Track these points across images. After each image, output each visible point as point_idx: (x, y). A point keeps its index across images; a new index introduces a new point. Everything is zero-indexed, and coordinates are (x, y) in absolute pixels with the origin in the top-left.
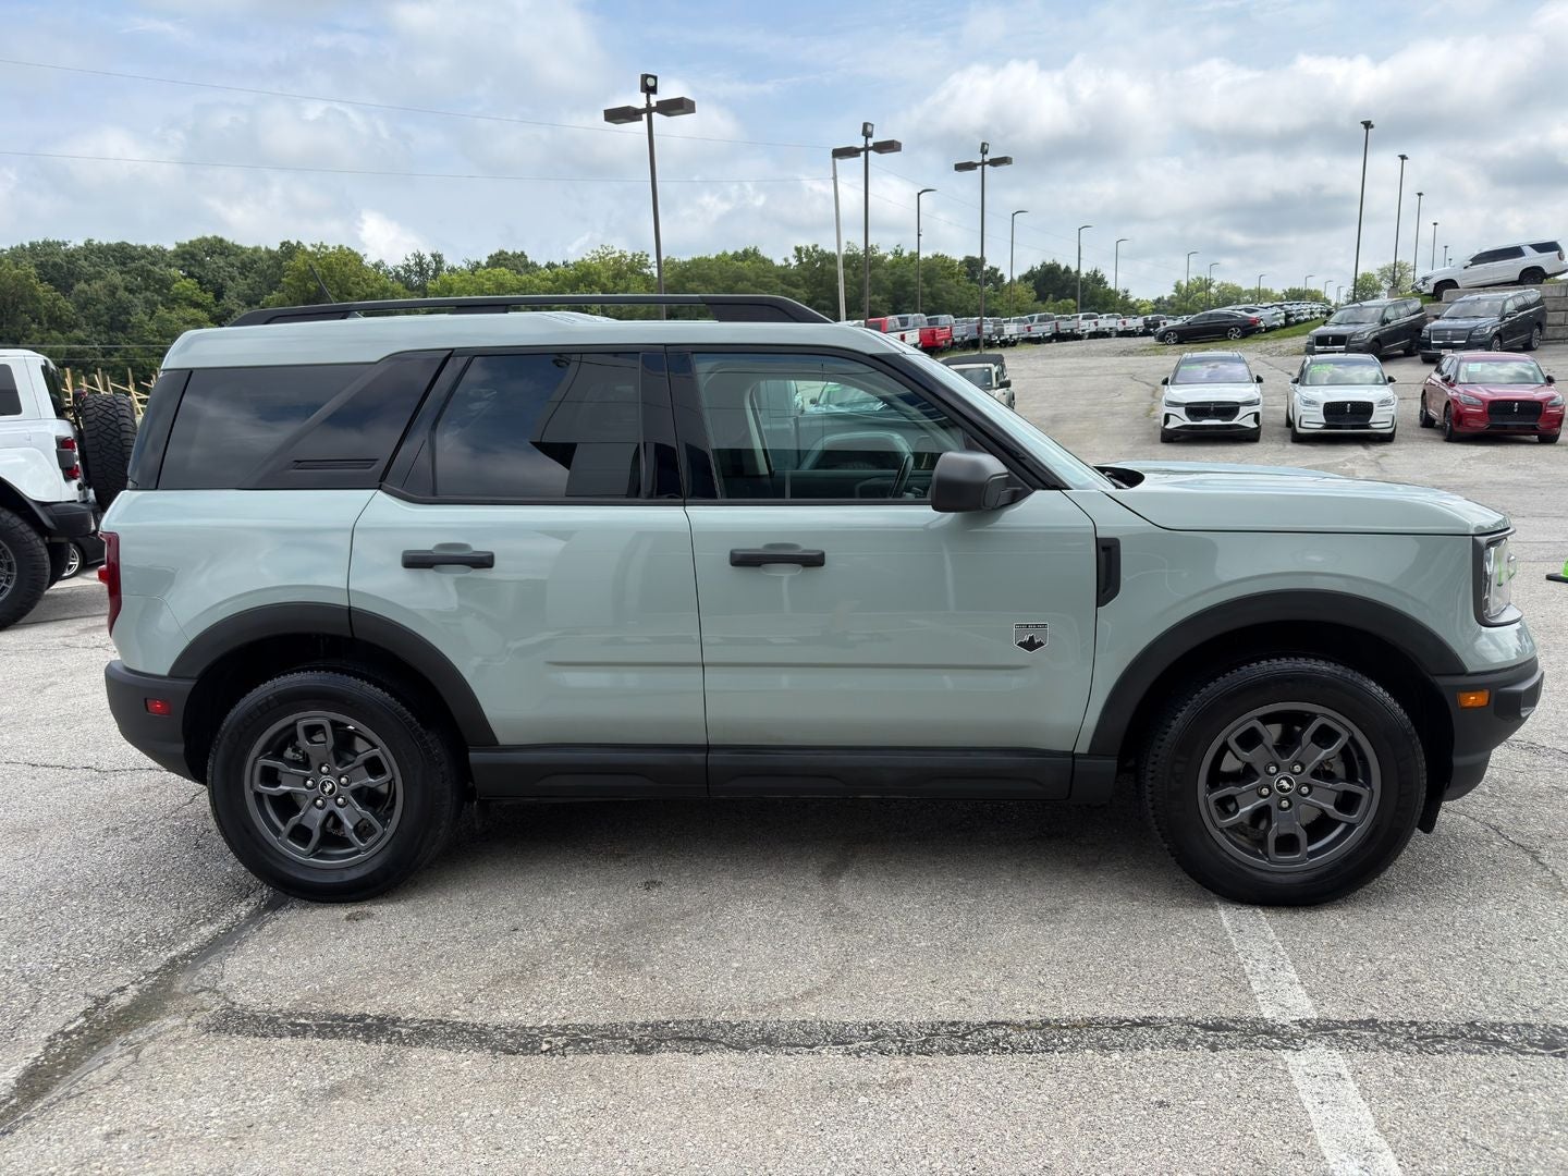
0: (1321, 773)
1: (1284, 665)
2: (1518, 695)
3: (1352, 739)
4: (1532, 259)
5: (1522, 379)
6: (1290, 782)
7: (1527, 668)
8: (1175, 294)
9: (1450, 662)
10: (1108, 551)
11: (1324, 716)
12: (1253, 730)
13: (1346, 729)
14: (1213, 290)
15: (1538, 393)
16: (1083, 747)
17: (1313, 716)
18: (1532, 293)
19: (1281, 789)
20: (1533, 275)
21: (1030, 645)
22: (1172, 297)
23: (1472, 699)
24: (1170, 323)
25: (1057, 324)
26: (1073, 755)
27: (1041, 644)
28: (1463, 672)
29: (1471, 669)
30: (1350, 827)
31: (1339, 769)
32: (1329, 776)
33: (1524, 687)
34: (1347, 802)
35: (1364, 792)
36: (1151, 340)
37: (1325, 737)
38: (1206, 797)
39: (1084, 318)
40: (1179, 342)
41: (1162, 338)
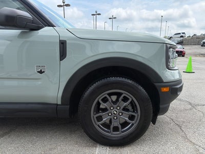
0: (125, 109)
1: (113, 79)
2: (177, 88)
3: (132, 100)
4: (182, 35)
5: (180, 48)
6: (116, 112)
7: (179, 82)
9: (159, 79)
10: (63, 44)
11: (125, 94)
12: (106, 97)
13: (131, 97)
15: (182, 50)
16: (59, 102)
17: (122, 94)
18: (182, 39)
19: (114, 114)
20: (182, 37)
21: (41, 72)
23: (165, 90)
26: (57, 105)
27: (44, 72)
28: (162, 82)
29: (164, 81)
30: (133, 125)
31: (130, 108)
32: (127, 110)
33: (178, 86)
34: (132, 118)
35: (136, 115)
37: (125, 99)
38: (93, 116)
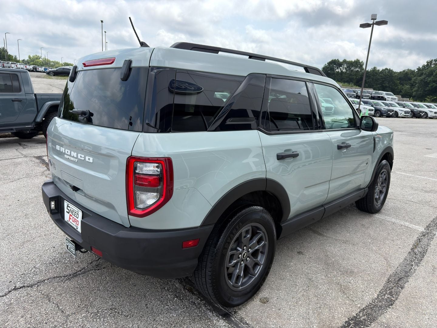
8: (29, 59)
14: (41, 59)
22: (28, 60)
24: (50, 70)
25: (3, 64)
27: (368, 163)
36: (45, 74)
39: (12, 63)
40: (54, 75)
41: (48, 73)
